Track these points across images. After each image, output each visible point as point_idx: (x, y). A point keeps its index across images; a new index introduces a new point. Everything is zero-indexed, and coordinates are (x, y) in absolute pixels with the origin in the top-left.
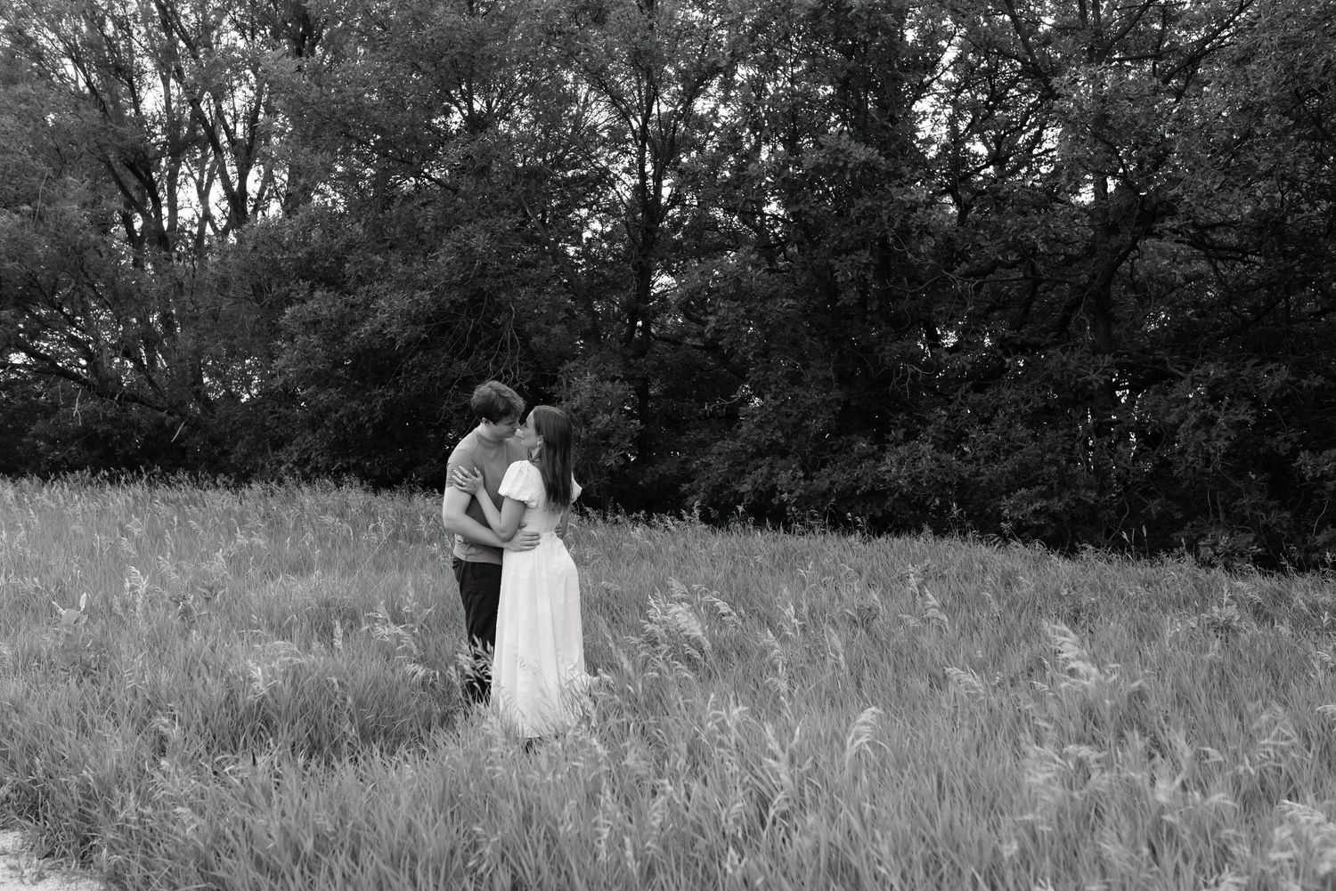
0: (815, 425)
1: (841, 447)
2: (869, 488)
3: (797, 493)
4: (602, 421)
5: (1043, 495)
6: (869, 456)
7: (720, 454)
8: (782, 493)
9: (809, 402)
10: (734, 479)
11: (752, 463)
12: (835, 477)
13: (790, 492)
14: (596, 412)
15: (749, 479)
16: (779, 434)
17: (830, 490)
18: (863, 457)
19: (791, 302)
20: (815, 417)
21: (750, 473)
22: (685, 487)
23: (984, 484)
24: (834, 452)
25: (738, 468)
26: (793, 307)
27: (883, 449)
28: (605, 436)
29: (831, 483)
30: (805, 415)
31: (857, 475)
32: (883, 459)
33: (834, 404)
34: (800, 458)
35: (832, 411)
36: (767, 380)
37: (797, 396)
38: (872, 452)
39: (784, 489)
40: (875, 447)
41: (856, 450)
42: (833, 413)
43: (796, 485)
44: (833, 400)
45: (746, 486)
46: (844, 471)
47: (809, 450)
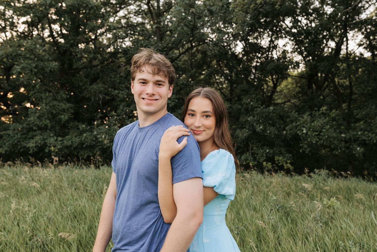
0: (64, 117)
1: (71, 127)
2: (89, 144)
3: (59, 147)
7: (14, 130)
8: (50, 147)
9: (61, 109)
10: (23, 141)
11: (31, 134)
12: (74, 139)
13: (55, 146)
15: (33, 141)
16: (48, 121)
17: (71, 146)
18: (84, 131)
19: (57, 63)
20: (63, 114)
21: (32, 138)
24: (69, 129)
25: (24, 136)
26: (55, 65)
29: (72, 142)
30: (59, 114)
31: (83, 139)
32: (93, 132)
33: (70, 109)
34: (54, 132)
35: (70, 112)
36: (41, 97)
37: (55, 105)
38: (88, 129)
39: (51, 145)
40: (89, 127)
41: (81, 128)
42: (71, 113)
43: (58, 143)
44: (70, 107)
45: (31, 144)
46: (76, 137)
47: (57, 128)
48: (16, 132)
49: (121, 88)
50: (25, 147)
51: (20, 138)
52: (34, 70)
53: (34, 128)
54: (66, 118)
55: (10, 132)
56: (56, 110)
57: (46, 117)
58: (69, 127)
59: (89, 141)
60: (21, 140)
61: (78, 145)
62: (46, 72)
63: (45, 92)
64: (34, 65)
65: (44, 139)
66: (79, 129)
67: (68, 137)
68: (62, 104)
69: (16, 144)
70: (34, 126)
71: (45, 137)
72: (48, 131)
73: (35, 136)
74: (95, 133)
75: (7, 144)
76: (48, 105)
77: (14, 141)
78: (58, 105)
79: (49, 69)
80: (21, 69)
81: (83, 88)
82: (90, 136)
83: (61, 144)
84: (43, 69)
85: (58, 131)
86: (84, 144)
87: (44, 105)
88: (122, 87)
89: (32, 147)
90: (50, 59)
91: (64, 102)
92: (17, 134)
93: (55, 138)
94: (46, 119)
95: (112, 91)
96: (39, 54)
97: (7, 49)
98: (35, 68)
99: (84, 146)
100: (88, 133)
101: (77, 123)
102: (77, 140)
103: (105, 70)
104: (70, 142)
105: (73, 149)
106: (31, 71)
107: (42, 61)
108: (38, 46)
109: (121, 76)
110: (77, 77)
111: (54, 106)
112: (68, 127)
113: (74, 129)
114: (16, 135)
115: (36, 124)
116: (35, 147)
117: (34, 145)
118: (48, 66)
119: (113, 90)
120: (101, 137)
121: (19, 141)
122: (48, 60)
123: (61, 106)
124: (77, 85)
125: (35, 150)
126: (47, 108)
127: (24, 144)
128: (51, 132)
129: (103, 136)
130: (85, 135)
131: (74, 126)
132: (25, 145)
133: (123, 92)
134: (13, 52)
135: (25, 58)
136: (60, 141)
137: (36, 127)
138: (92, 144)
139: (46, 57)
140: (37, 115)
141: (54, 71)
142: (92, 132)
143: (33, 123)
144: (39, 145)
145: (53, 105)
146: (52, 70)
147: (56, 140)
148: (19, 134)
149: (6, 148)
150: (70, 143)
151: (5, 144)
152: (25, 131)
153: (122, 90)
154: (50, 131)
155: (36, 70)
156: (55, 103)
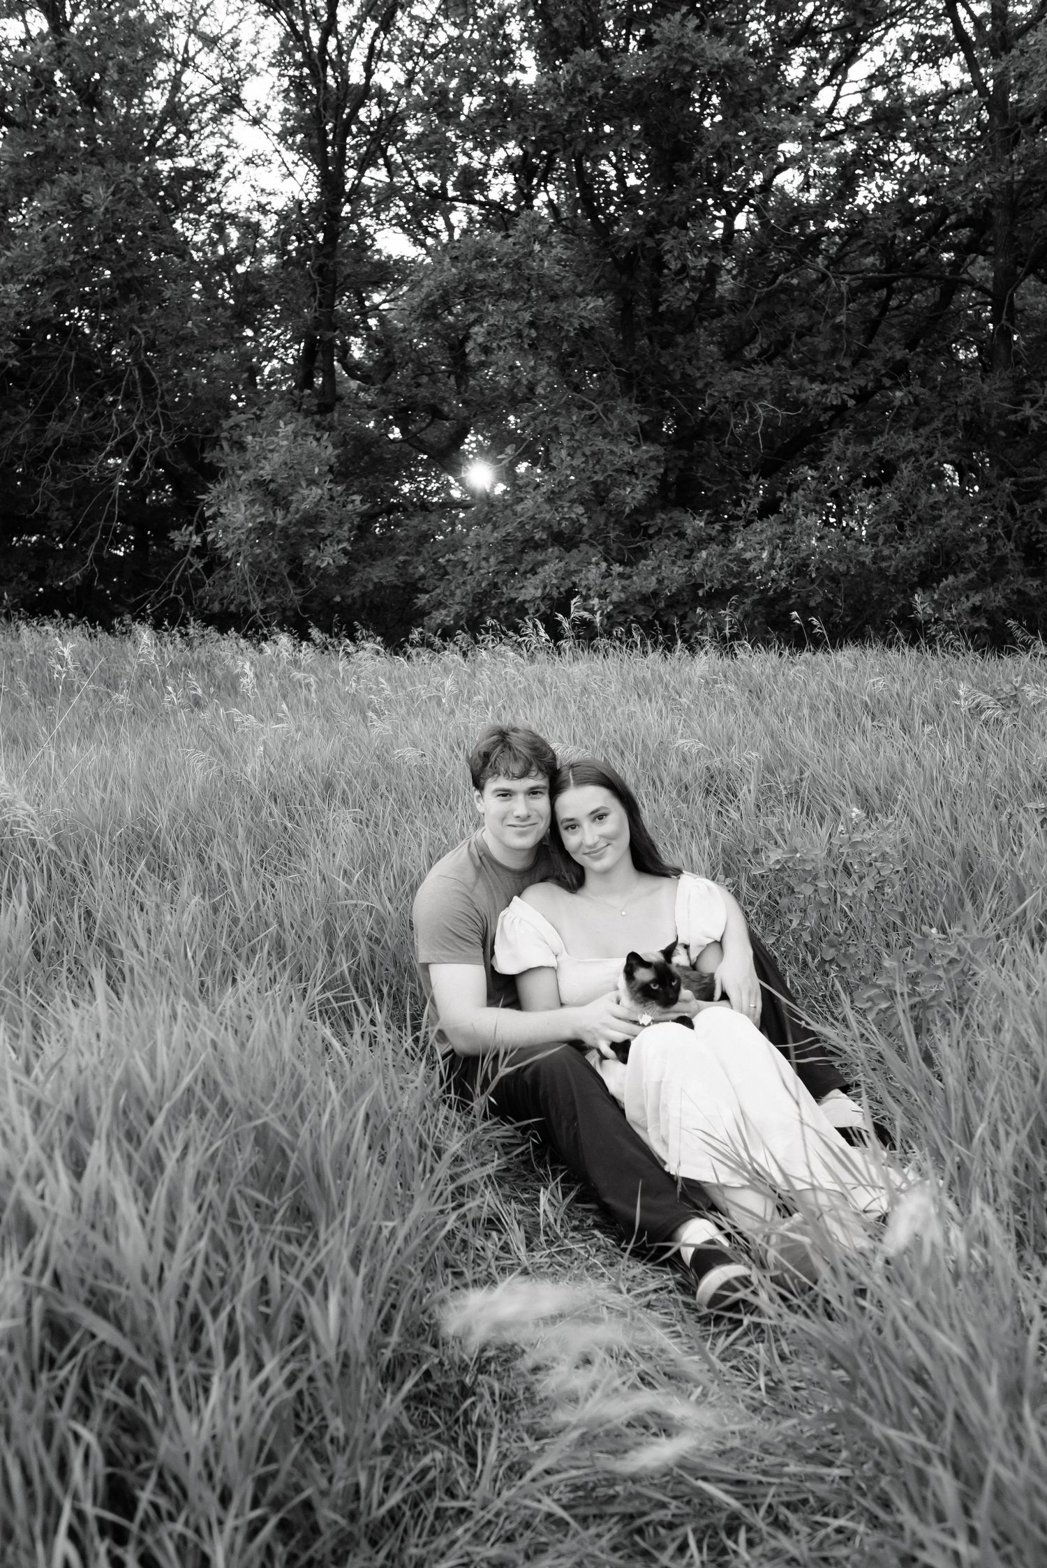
0: (633, 494)
1: (659, 531)
2: (717, 587)
3: (615, 597)
4: (309, 497)
5: (973, 586)
6: (711, 539)
7: (478, 547)
9: (619, 463)
10: (506, 583)
11: (531, 557)
12: (665, 572)
13: (603, 596)
14: (295, 485)
15: (535, 580)
16: (580, 510)
17: (655, 594)
18: (702, 542)
19: (600, 302)
20: (630, 484)
21: (534, 571)
22: (423, 599)
23: (891, 572)
24: (651, 537)
25: (508, 567)
26: (596, 309)
27: (726, 529)
28: (313, 519)
29: (660, 582)
30: (615, 483)
31: (697, 567)
32: (732, 543)
33: (653, 464)
34: (601, 548)
35: (651, 473)
36: (556, 428)
37: (601, 452)
38: (714, 533)
39: (592, 593)
40: (717, 527)
41: (689, 531)
42: (654, 477)
43: (612, 585)
44: (651, 459)
45: (530, 591)
46: (674, 563)
47: (612, 535)
48: (483, 553)
49: (838, 375)
50: (512, 601)
51: (497, 573)
52: (526, 332)
53: (539, 535)
54: (640, 494)
55: (466, 555)
56: (605, 471)
57: (573, 494)
58: (651, 531)
59: (719, 576)
60: (499, 580)
61: (680, 591)
62: (567, 338)
63: (568, 410)
64: (527, 316)
65: (569, 573)
66: (681, 535)
67: (646, 565)
68: (626, 448)
69: (486, 594)
70: (535, 527)
71: (573, 567)
72: (583, 547)
73: (544, 563)
74: (740, 545)
75: (458, 592)
76: (579, 454)
77: (479, 584)
78: (612, 452)
79: (576, 324)
80: (489, 333)
81: (699, 385)
82: (721, 555)
83: (624, 589)
84: (555, 324)
85: (614, 546)
86: (702, 586)
87: (564, 453)
88: (840, 368)
89: (533, 601)
90: (580, 288)
91: (632, 439)
92: (486, 559)
93: (604, 565)
94: (572, 501)
95: (800, 390)
96: (540, 277)
97: (442, 271)
98: (532, 324)
99: (701, 593)
100: (716, 548)
101: (676, 514)
102: (676, 574)
103: (778, 309)
104: (654, 579)
105: (662, 605)
106: (519, 335)
107: (554, 298)
108: (537, 247)
109: (837, 328)
110: (677, 345)
111: (597, 455)
112: (647, 527)
113: (668, 537)
114: (484, 563)
115: (543, 521)
116: (543, 598)
117: (539, 593)
118: (570, 316)
119: (806, 382)
120: (759, 558)
121: (495, 585)
122: (573, 294)
123: (623, 455)
124: (678, 376)
125: (543, 608)
126: (575, 463)
127: (508, 593)
128: (591, 551)
129: (765, 555)
130: (704, 554)
131: (667, 525)
132: (513, 595)
133: (842, 389)
134: (460, 282)
135: (500, 295)
136: (621, 576)
137: (544, 529)
138: (728, 587)
139: (565, 285)
140: (544, 489)
141: (592, 328)
142: (727, 543)
143: (533, 518)
144: (555, 594)
145: (594, 454)
146: (587, 326)
147: (607, 575)
148: (492, 560)
149: (457, 608)
150: (652, 584)
151: (452, 594)
152: (511, 550)
153: (840, 381)
154: (592, 545)
155: (534, 334)
156: (601, 444)
